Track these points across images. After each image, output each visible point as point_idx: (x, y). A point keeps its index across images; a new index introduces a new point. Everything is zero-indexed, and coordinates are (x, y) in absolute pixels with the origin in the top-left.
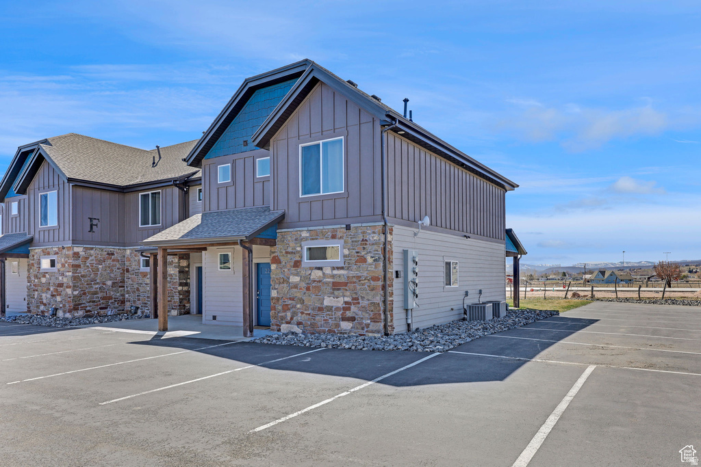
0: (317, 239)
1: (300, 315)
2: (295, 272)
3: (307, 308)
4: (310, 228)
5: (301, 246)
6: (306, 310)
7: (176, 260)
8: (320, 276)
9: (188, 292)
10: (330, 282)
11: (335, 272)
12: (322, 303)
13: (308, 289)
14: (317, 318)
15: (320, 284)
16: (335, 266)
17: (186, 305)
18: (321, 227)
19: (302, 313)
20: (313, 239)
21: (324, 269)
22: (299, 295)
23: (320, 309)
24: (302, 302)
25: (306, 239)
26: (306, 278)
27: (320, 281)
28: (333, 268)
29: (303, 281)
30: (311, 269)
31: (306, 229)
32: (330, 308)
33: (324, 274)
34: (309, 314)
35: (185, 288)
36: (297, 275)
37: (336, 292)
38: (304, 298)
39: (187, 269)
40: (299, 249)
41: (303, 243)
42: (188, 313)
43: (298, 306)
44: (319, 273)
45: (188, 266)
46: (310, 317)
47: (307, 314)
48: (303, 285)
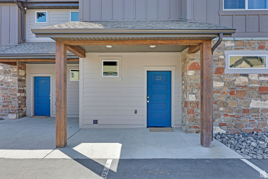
0: (242, 49)
1: (222, 117)
2: (218, 78)
3: (231, 110)
4: (236, 39)
5: (224, 55)
6: (230, 112)
7: (16, 70)
8: (245, 82)
9: (25, 98)
10: (257, 87)
11: (262, 78)
12: (248, 106)
13: (232, 93)
14: (242, 119)
15: (244, 89)
16: (262, 73)
17: (24, 109)
18: (250, 39)
19: (226, 115)
20: (238, 49)
21: (250, 76)
22: (223, 99)
23: (246, 111)
24: (225, 104)
25: (230, 48)
26: (229, 84)
27: (245, 86)
28: (260, 75)
29: (227, 86)
30: (236, 75)
31: (232, 39)
32: (256, 110)
33: (249, 80)
34: (234, 116)
35: (23, 95)
36: (221, 80)
37: (263, 96)
38: (228, 101)
39: (24, 78)
40: (222, 57)
41: (226, 52)
42: (25, 116)
43: (221, 109)
44: (245, 79)
45: (25, 76)
46: (235, 118)
47: (231, 116)
48: (227, 90)
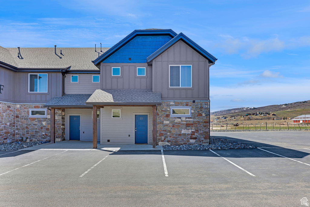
0: (178, 106)
1: (169, 137)
2: (167, 119)
3: (173, 134)
4: (175, 101)
5: (170, 108)
6: (172, 135)
7: (60, 112)
8: (180, 121)
9: (64, 129)
10: (185, 124)
11: (187, 119)
12: (181, 132)
13: (173, 126)
14: (178, 139)
15: (179, 124)
16: (187, 117)
17: (64, 136)
18: (181, 101)
19: (170, 137)
20: (176, 106)
21: (182, 118)
22: (169, 129)
23: (180, 135)
24: (170, 132)
25: (173, 105)
26: (172, 122)
27: (179, 123)
28: (186, 118)
29: (171, 123)
30: (175, 118)
31: (173, 101)
32: (185, 134)
33: (181, 120)
34: (174, 137)
35: (64, 127)
36: (168, 120)
37: (188, 128)
38: (172, 130)
39: (64, 117)
40: (168, 109)
41: (171, 107)
42: (64, 140)
43: (168, 134)
44: (179, 120)
45: (64, 116)
46: (175, 138)
47: (173, 137)
48: (171, 125)
